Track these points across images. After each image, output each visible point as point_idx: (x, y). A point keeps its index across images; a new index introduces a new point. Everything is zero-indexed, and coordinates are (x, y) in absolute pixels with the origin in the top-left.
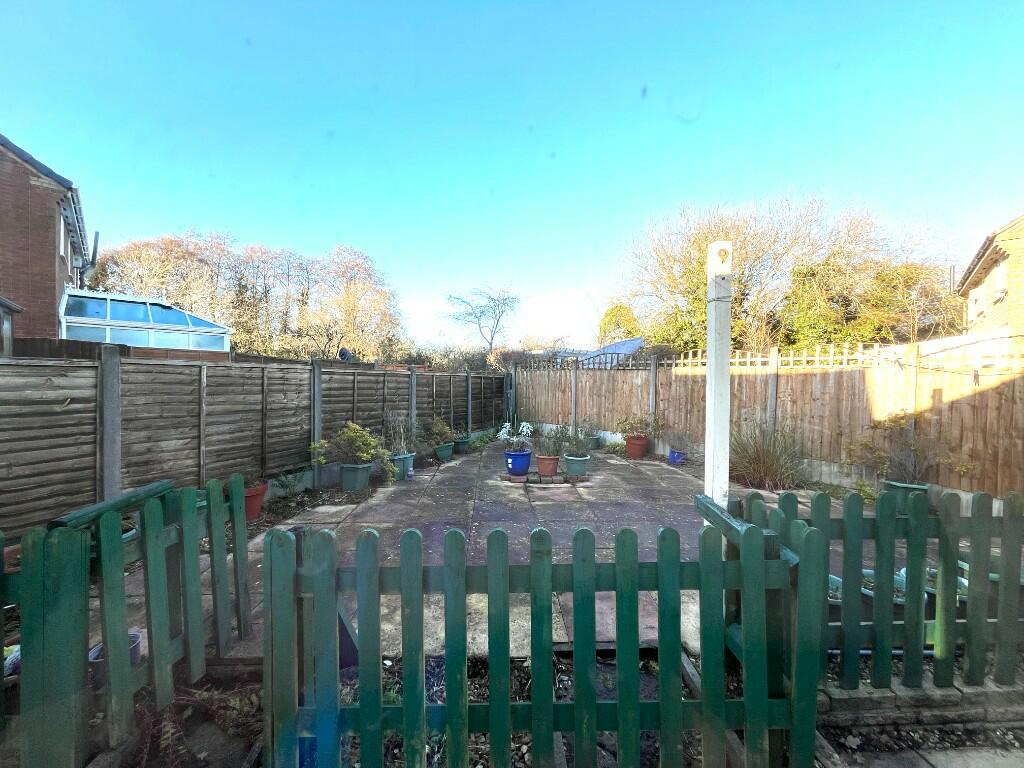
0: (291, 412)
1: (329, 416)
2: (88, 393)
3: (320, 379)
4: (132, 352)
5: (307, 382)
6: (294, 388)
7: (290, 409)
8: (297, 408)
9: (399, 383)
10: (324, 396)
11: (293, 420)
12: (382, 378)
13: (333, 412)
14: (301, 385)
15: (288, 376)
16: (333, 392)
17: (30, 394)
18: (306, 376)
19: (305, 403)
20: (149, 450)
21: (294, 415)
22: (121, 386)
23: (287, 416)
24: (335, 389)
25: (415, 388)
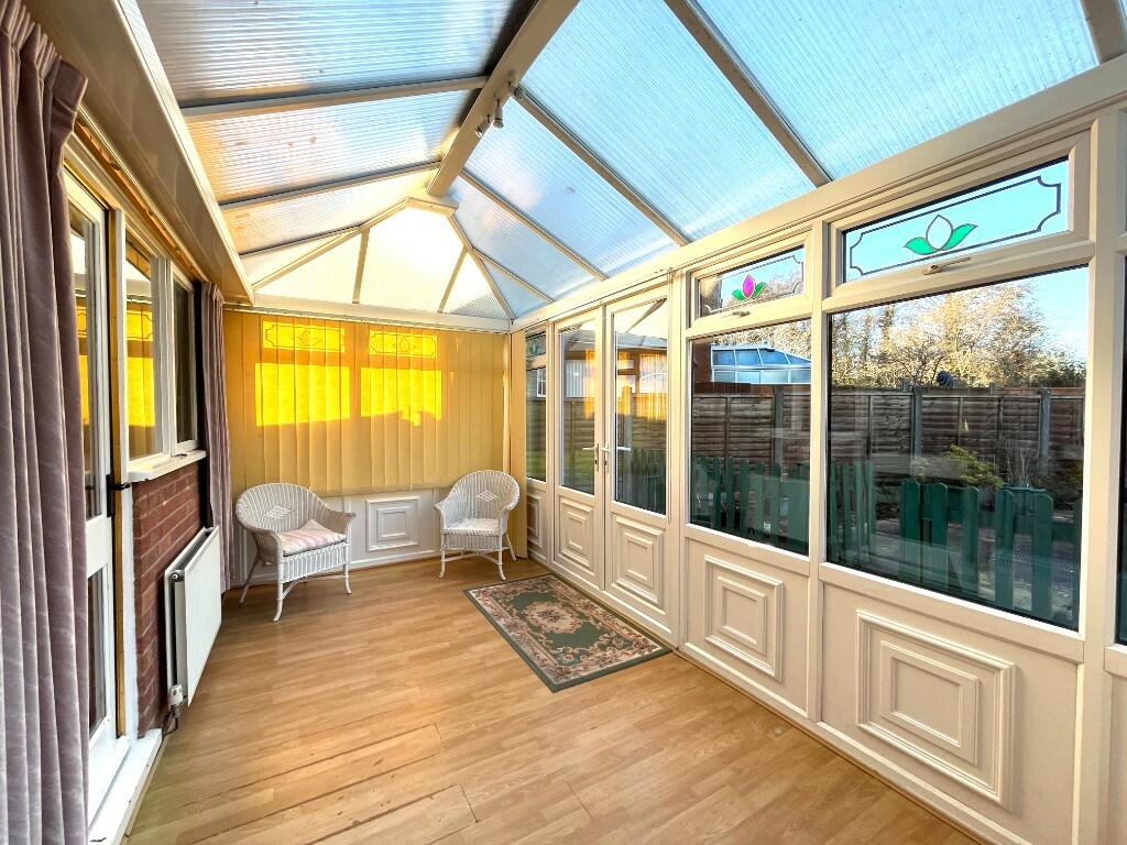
0: (893, 433)
1: (929, 439)
2: (769, 413)
3: (920, 403)
4: (752, 389)
5: (907, 407)
6: (895, 412)
7: (892, 430)
8: (898, 429)
9: (1021, 408)
10: (924, 420)
11: (894, 440)
12: (996, 403)
13: (933, 436)
14: (901, 410)
15: (890, 402)
16: (933, 417)
17: (748, 413)
18: (907, 401)
19: (905, 425)
20: (796, 451)
21: (895, 435)
22: (782, 409)
23: (889, 436)
24: (937, 414)
25: (1047, 414)
